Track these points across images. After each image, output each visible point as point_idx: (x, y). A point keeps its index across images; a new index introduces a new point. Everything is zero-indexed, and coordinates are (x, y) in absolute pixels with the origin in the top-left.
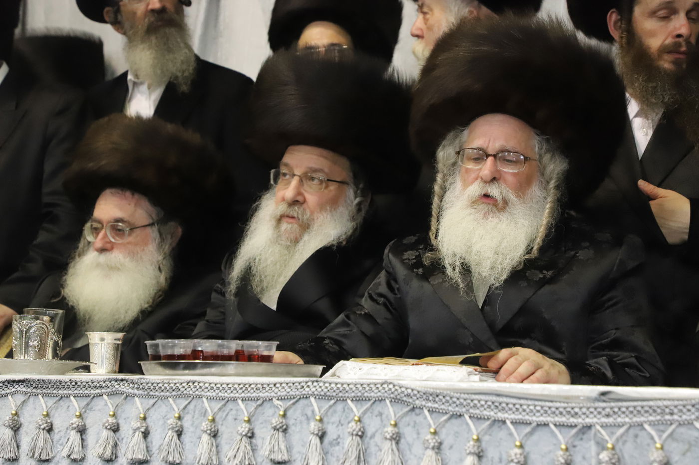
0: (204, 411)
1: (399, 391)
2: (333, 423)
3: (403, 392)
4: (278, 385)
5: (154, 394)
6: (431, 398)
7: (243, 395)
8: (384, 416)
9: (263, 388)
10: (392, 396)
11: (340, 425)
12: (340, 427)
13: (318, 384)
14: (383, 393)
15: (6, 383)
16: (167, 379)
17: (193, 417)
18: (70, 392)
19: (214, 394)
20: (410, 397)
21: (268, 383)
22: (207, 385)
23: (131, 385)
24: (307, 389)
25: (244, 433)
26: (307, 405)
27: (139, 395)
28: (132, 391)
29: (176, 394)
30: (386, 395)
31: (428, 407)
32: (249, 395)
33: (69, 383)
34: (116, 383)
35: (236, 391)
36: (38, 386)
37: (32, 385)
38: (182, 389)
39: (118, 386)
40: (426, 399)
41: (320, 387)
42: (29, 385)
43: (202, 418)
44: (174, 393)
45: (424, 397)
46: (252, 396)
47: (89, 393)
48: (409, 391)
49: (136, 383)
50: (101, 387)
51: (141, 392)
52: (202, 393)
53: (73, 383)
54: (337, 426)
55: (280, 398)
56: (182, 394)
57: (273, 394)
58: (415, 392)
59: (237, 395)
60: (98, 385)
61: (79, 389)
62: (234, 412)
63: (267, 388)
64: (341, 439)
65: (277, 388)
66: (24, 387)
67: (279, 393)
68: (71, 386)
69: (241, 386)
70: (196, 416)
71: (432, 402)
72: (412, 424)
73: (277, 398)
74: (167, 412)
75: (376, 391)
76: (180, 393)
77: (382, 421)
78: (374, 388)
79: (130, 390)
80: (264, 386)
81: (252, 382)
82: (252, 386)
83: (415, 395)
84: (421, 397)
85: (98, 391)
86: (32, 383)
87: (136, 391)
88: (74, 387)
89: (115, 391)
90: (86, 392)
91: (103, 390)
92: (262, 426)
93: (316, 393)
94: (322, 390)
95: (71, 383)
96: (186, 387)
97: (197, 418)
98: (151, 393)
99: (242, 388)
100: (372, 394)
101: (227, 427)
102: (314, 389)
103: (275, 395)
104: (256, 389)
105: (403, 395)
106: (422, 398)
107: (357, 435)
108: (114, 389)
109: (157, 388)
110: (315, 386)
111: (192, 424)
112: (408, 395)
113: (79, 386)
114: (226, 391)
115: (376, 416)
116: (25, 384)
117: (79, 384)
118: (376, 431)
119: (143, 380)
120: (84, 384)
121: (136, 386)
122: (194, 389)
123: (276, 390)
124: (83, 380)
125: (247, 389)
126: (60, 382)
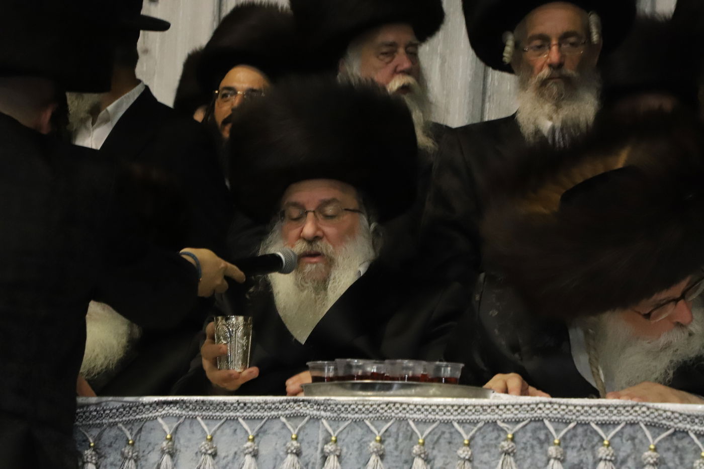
0: (409, 433)
1: (656, 414)
2: (573, 448)
3: (661, 415)
4: (501, 407)
5: (346, 416)
6: (697, 421)
7: (459, 417)
8: (637, 441)
9: (483, 410)
10: (647, 419)
11: (582, 449)
12: (582, 452)
13: (552, 406)
14: (636, 416)
15: (154, 405)
16: (360, 401)
17: (397, 440)
18: (238, 414)
19: (422, 416)
20: (670, 420)
21: (489, 404)
22: (412, 407)
23: (315, 407)
24: (539, 411)
25: (467, 457)
26: (540, 429)
27: (326, 417)
28: (318, 413)
29: (374, 416)
30: (639, 418)
31: (694, 430)
32: (467, 417)
33: (236, 405)
34: (295, 405)
35: (449, 413)
36: (196, 408)
37: (187, 407)
38: (381, 411)
39: (299, 408)
40: (691, 421)
41: (556, 409)
42: (184, 407)
43: (408, 441)
44: (370, 415)
45: (689, 419)
46: (470, 418)
47: (262, 415)
48: (669, 414)
49: (322, 405)
50: (277, 409)
51: (328, 414)
52: (407, 415)
53: (242, 405)
54: (579, 450)
55: (506, 420)
56: (381, 416)
57: (496, 417)
58: (677, 415)
59: (452, 417)
60: (273, 407)
61: (249, 410)
62: (447, 435)
63: (489, 410)
64: (584, 464)
65: (501, 410)
66: (178, 408)
67: (504, 416)
68: (239, 408)
69: (456, 408)
70: (400, 439)
71: (699, 424)
72: (673, 449)
73: (502, 420)
74: (363, 435)
75: (626, 414)
76: (378, 415)
77: (634, 445)
78: (623, 411)
79: (315, 412)
80: (485, 408)
81: (469, 404)
82: (469, 408)
83: (677, 418)
84: (684, 420)
85: (273, 413)
86: (188, 405)
87: (323, 413)
88: (242, 408)
89: (295, 413)
90: (259, 414)
91: (280, 412)
92: (484, 450)
93: (551, 415)
94: (559, 412)
95: (239, 404)
96: (386, 408)
97: (402, 442)
98: (342, 415)
99: (456, 410)
100: (622, 418)
101: (439, 451)
102: (548, 412)
103: (500, 418)
104: (476, 411)
105: (661, 418)
106: (686, 420)
107: (610, 461)
108: (294, 411)
109: (349, 409)
110: (548, 409)
111: (396, 448)
112: (668, 418)
113: (249, 408)
114: (437, 413)
115: (627, 440)
116: (178, 406)
117: (249, 405)
118: (628, 456)
119: (330, 401)
120: (256, 405)
121: (322, 407)
122: (396, 411)
123: (500, 412)
124: (254, 401)
125: (463, 411)
126: (225, 404)
